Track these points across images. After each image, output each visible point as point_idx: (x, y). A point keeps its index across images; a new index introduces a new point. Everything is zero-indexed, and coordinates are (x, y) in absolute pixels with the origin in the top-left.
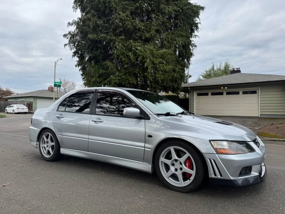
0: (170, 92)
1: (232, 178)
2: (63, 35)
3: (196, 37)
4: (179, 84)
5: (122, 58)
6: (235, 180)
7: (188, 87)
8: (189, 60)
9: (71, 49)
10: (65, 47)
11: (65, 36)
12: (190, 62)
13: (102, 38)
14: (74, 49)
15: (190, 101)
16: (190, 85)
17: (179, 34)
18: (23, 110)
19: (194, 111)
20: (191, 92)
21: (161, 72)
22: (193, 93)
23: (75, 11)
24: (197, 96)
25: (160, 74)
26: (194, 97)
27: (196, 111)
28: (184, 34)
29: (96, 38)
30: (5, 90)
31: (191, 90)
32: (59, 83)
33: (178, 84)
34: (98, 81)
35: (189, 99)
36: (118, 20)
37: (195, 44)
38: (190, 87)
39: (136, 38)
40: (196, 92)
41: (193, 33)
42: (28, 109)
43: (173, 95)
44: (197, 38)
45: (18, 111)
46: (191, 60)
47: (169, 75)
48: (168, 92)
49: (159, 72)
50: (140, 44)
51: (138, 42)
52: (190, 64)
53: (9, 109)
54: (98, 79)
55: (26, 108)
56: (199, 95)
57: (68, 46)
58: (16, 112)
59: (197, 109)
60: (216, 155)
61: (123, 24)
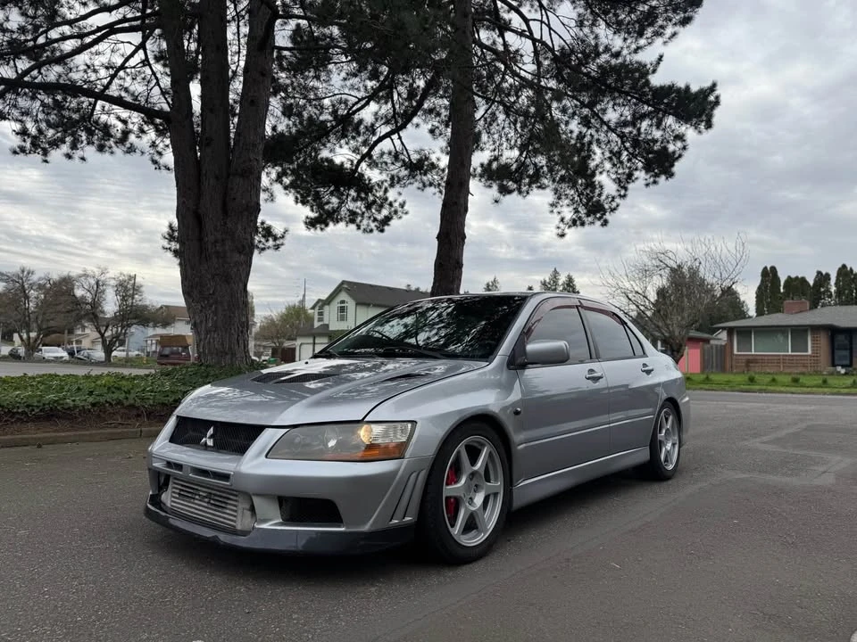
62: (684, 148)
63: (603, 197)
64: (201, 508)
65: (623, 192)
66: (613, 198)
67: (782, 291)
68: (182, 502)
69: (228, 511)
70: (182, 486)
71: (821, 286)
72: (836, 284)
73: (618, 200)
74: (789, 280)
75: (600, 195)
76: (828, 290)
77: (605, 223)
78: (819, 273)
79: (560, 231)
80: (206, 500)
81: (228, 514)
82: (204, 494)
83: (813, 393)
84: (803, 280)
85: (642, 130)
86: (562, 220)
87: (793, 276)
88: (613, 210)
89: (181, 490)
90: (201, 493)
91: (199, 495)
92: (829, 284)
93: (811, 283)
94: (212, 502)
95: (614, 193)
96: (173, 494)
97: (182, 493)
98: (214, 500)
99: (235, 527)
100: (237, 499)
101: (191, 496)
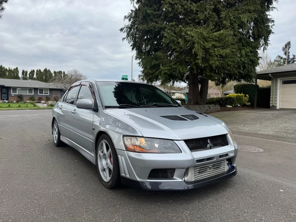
0: (242, 80)
1: (138, 179)
2: (120, 29)
3: (272, 10)
4: (250, 71)
5: (172, 46)
6: (143, 183)
7: (269, 74)
8: (267, 40)
9: (129, 43)
10: (123, 41)
11: (122, 30)
12: (268, 42)
13: (152, 28)
14: (132, 42)
15: (271, 91)
16: (273, 71)
17: (245, 9)
19: (276, 103)
20: (273, 79)
21: (216, 58)
22: (277, 81)
23: (132, 3)
24: (283, 84)
25: (214, 60)
26: (277, 86)
27: (281, 103)
28: (252, 8)
29: (146, 28)
31: (273, 77)
32: (126, 77)
33: (248, 70)
34: (150, 73)
35: (271, 88)
36: (167, 6)
37: (272, 19)
38: (271, 73)
39: (188, 21)
40: (280, 79)
41: (271, 5)
43: (249, 85)
44: (275, 10)
46: (269, 39)
47: (229, 60)
48: (239, 81)
49: (214, 58)
50: (191, 28)
51: (190, 26)
52: (269, 44)
54: (150, 71)
56: (285, 82)
57: (125, 39)
59: (281, 101)
60: (125, 151)
61: (173, 9)
64: (210, 172)
68: (201, 175)
69: (222, 167)
70: (200, 168)
80: (213, 168)
81: (222, 168)
82: (211, 166)
83: (10, 110)
90: (210, 167)
94: (215, 167)
96: (195, 174)
97: (200, 171)
98: (216, 166)
99: (224, 171)
100: (224, 161)
101: (205, 170)
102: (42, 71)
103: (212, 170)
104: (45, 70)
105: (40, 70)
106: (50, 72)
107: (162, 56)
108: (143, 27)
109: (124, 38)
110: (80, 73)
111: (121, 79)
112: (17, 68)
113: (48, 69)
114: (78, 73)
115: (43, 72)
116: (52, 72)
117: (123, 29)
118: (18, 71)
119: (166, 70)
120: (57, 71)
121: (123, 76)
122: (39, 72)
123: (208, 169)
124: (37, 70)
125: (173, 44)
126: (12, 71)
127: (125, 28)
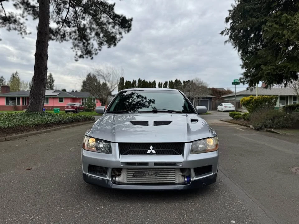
1: (83, 172)
2: (220, 33)
10: (225, 44)
11: (222, 33)
18: (230, 108)
30: (226, 90)
32: (237, 81)
42: (234, 108)
45: (225, 109)
53: (219, 108)
55: (232, 107)
58: (224, 110)
62: (122, 37)
63: (93, 49)
64: (150, 179)
65: (100, 48)
66: (97, 50)
67: (125, 85)
68: (136, 179)
70: (135, 172)
71: (134, 84)
72: (138, 84)
73: (98, 51)
74: (127, 82)
75: (92, 48)
76: (136, 85)
77: (92, 58)
78: (134, 80)
79: (76, 59)
80: (154, 175)
82: (152, 173)
84: (130, 82)
85: (109, 28)
86: (77, 55)
87: (128, 81)
88: (96, 54)
89: (134, 174)
90: (149, 173)
91: (149, 174)
92: (136, 83)
93: (132, 83)
95: (97, 48)
96: (128, 177)
97: (135, 175)
98: (159, 174)
99: (175, 182)
100: (175, 171)
101: (142, 175)
102: (174, 81)
103: (154, 177)
104: (176, 81)
105: (172, 81)
106: (180, 82)
107: (264, 54)
108: (241, 26)
109: (227, 41)
110: (201, 81)
111: (232, 83)
112: (155, 81)
113: (178, 80)
114: (199, 81)
115: (174, 83)
116: (182, 82)
117: (224, 32)
118: (155, 84)
119: (269, 69)
120: (186, 80)
121: (234, 80)
122: (171, 82)
123: (147, 175)
124: (170, 82)
125: (277, 38)
126: (152, 84)
127: (226, 31)
